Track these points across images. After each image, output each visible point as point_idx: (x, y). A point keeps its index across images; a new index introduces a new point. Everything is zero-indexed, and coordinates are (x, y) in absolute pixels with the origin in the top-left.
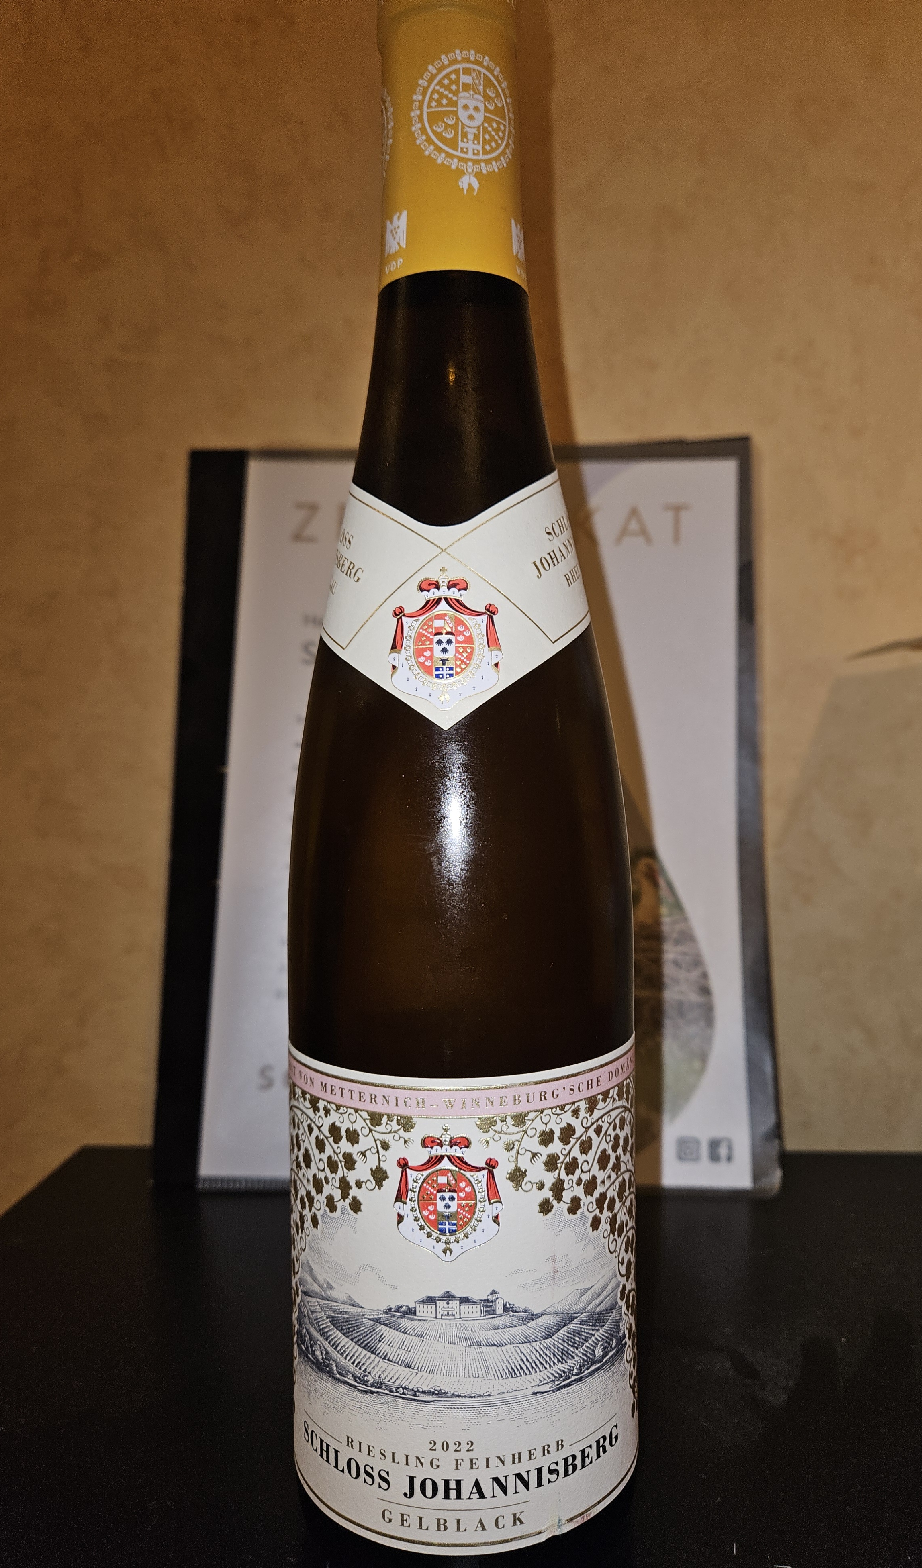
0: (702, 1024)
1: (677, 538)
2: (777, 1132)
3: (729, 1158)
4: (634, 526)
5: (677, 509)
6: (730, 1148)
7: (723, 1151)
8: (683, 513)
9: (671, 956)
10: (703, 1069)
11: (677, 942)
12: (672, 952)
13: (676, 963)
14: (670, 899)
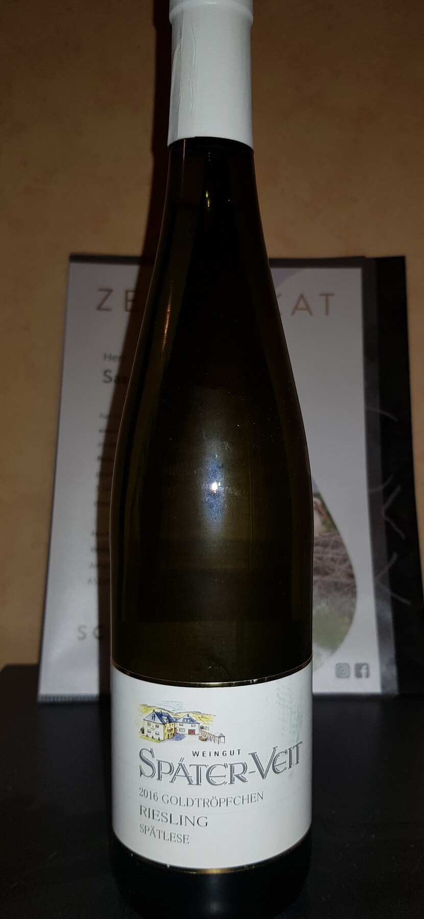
0: (349, 595)
1: (327, 313)
3: (367, 676)
4: (302, 304)
5: (327, 295)
6: (368, 669)
7: (363, 671)
8: (330, 298)
9: (330, 556)
10: (351, 622)
11: (333, 547)
12: (330, 554)
13: (333, 560)
14: (329, 522)
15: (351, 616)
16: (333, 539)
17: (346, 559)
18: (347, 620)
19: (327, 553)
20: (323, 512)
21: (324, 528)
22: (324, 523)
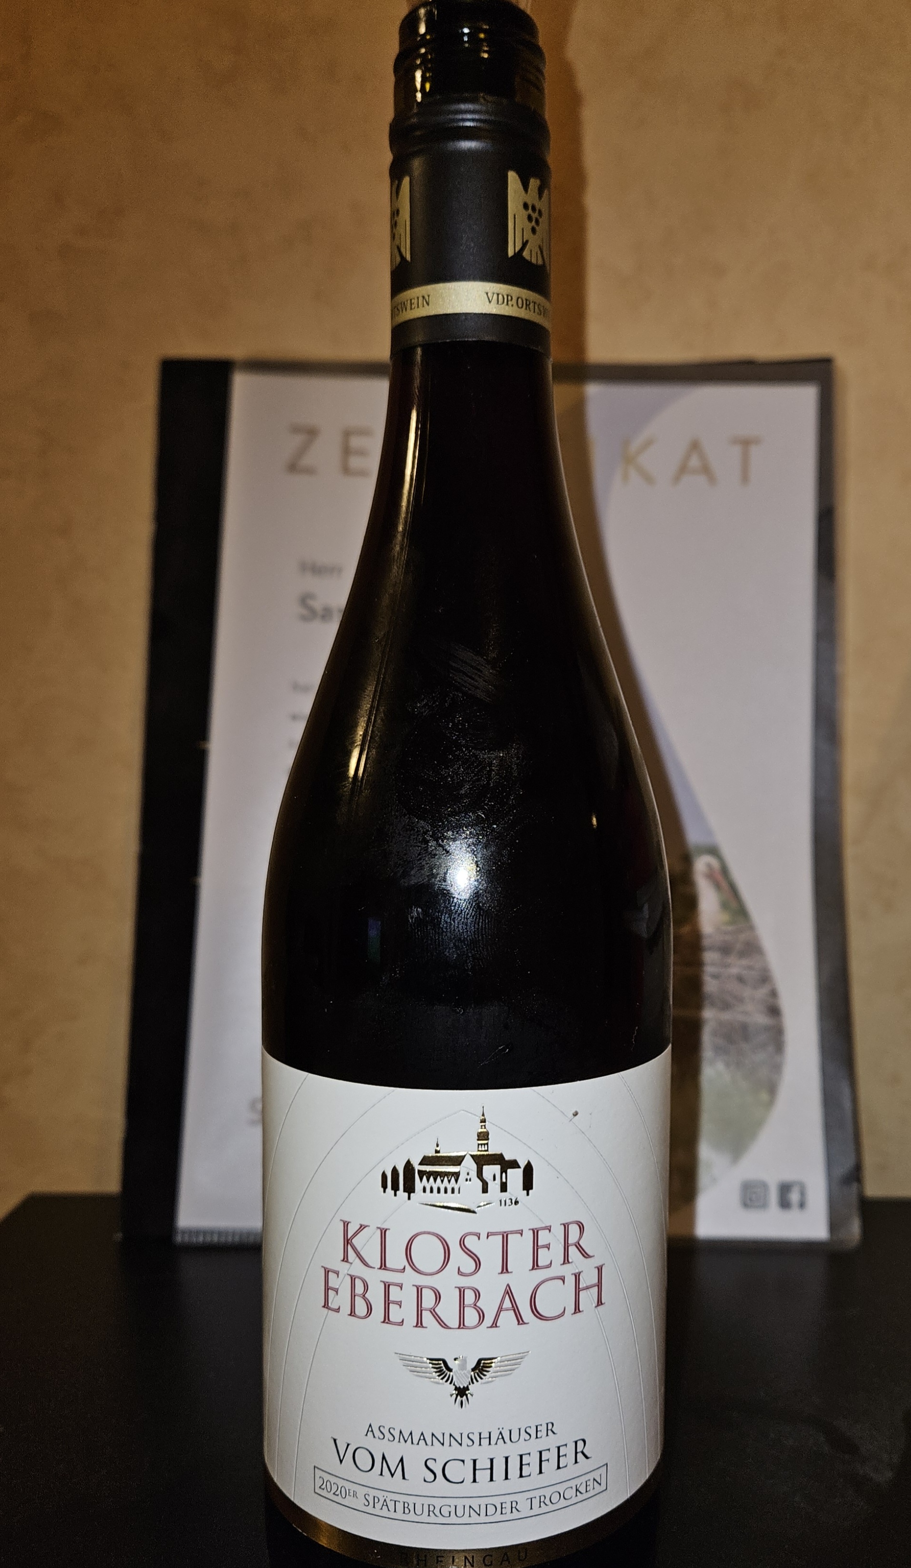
0: (771, 1049)
1: (745, 477)
2: (856, 1175)
3: (802, 1205)
4: (694, 462)
5: (746, 443)
6: (803, 1194)
7: (794, 1197)
8: (753, 448)
9: (734, 971)
10: (771, 1102)
11: (742, 954)
12: (736, 966)
13: (740, 979)
14: (734, 904)
15: (772, 1090)
16: (743, 937)
17: (765, 978)
18: (764, 1096)
19: (729, 966)
20: (724, 884)
21: (725, 917)
22: (725, 906)
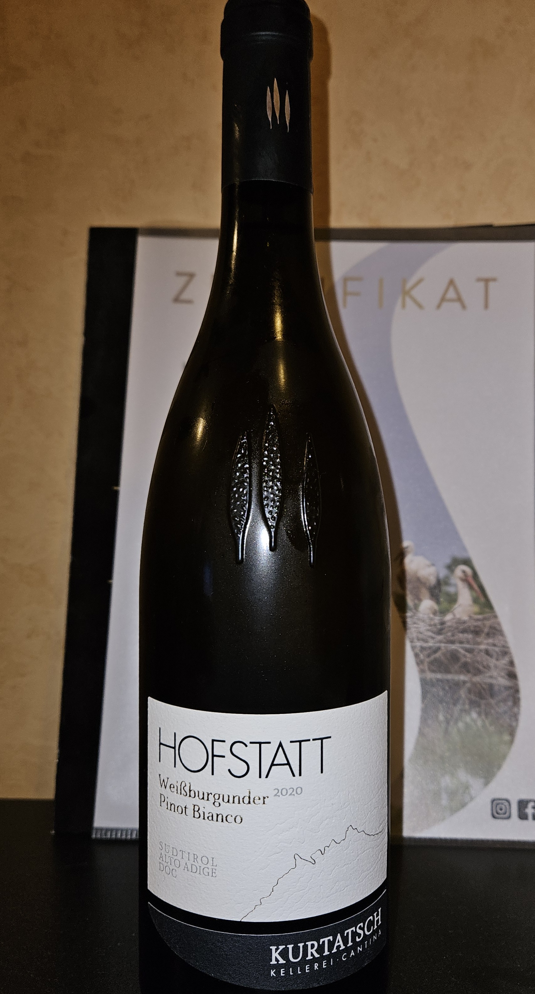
0: (510, 703)
1: (486, 306)
4: (451, 294)
5: (487, 281)
7: (530, 811)
8: (491, 285)
9: (483, 647)
10: (512, 742)
11: (488, 635)
12: (484, 644)
13: (487, 652)
14: (482, 600)
15: (512, 733)
16: (488, 623)
17: (505, 652)
18: (507, 738)
19: (479, 644)
20: (475, 586)
21: (476, 609)
22: (475, 601)
